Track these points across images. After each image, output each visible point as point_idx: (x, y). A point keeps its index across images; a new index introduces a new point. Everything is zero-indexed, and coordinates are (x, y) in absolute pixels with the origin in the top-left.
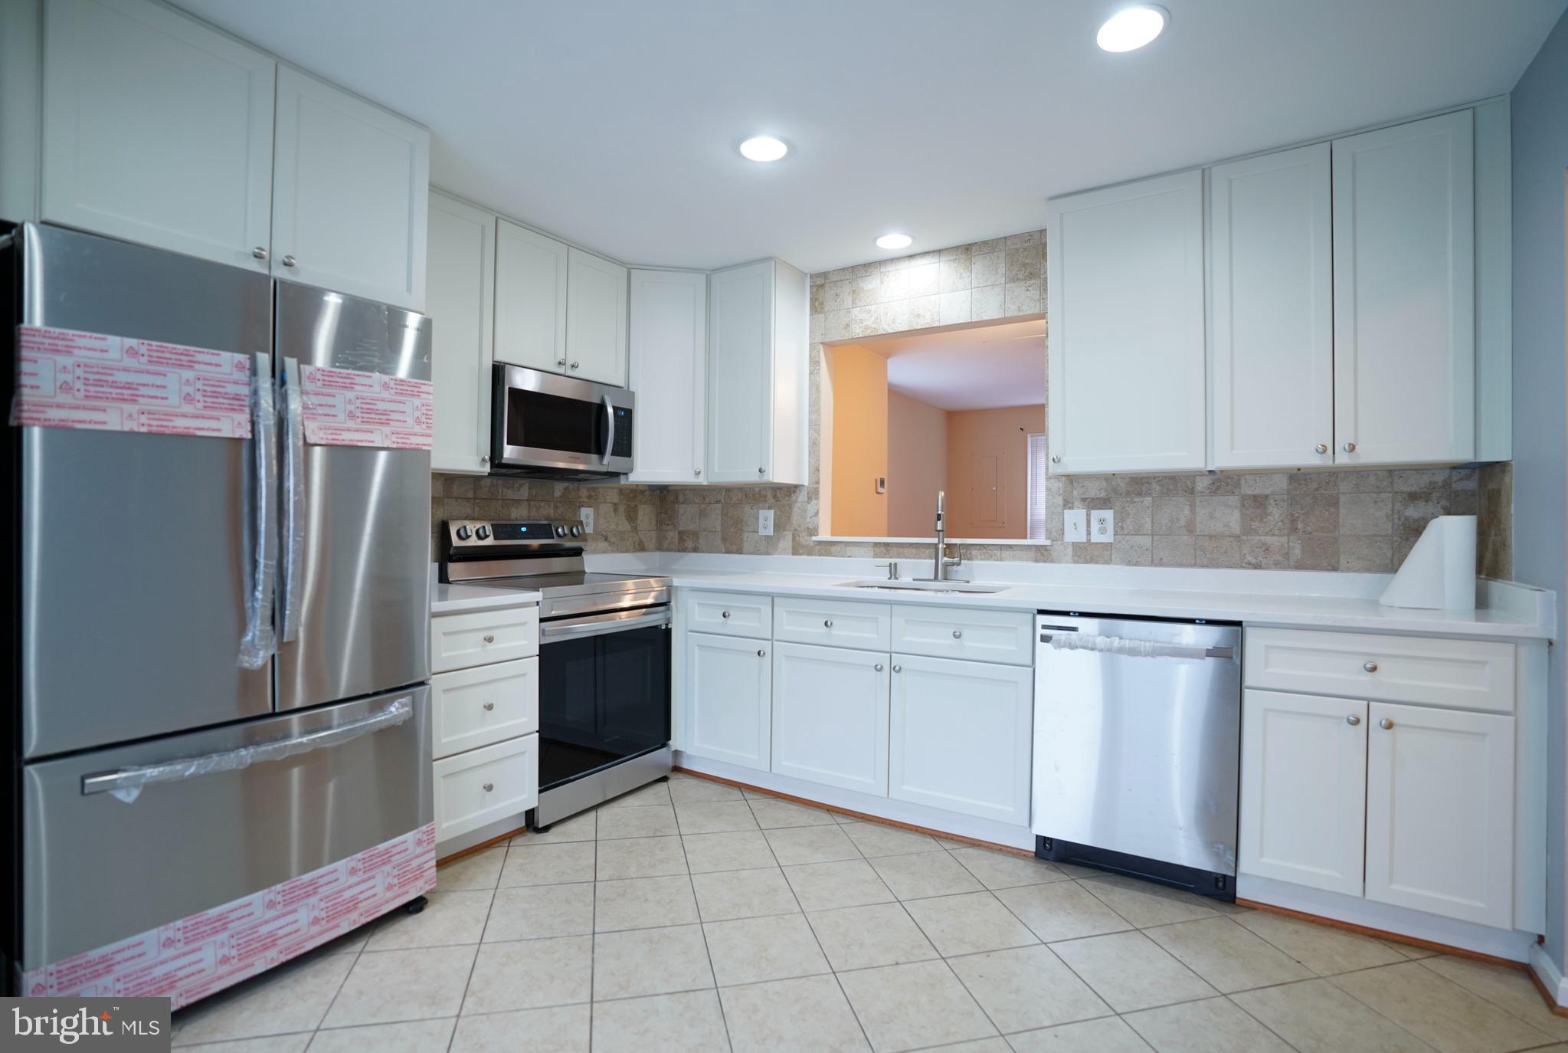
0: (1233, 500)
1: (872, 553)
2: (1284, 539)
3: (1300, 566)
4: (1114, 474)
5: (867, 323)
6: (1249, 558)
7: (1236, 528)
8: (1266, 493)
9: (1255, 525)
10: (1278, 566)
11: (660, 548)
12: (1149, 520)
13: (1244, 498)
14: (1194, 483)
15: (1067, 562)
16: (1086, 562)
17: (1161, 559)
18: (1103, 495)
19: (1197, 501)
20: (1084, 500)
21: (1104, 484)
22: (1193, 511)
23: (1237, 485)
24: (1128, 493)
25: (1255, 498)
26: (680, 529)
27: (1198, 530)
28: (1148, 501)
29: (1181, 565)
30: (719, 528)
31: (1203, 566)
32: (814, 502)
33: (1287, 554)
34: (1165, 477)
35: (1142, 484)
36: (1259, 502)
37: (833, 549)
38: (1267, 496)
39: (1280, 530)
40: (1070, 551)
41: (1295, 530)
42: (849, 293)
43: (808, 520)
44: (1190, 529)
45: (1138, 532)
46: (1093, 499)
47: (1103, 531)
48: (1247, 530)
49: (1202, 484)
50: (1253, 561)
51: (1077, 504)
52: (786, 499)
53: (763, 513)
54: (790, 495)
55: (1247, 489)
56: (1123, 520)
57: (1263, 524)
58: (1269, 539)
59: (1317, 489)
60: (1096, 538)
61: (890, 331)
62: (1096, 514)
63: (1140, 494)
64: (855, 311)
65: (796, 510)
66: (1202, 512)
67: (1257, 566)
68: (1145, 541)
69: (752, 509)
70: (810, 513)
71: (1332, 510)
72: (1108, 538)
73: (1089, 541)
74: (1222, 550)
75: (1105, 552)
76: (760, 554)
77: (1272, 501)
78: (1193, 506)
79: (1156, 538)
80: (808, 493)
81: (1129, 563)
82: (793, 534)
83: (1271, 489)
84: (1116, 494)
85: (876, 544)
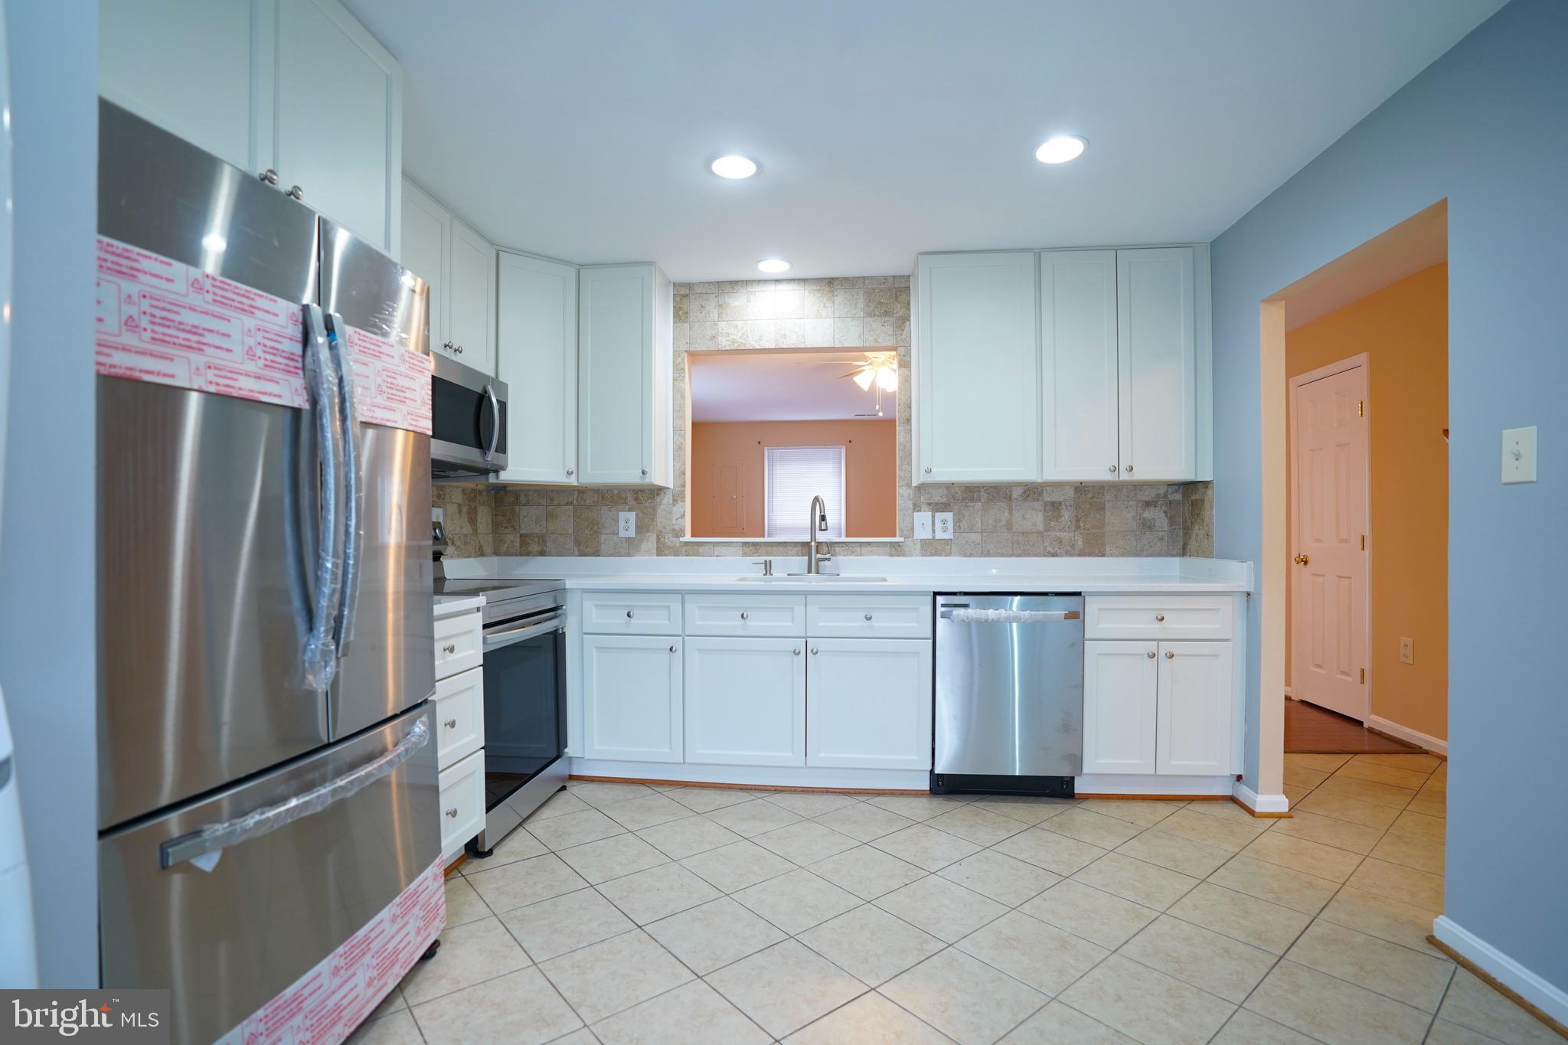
0: (1038, 505)
1: (741, 552)
2: (1072, 534)
3: (1081, 554)
4: (953, 484)
5: (734, 337)
6: (1050, 549)
7: (1040, 527)
8: (1061, 500)
9: (1053, 524)
10: (1068, 554)
11: (496, 553)
12: (979, 521)
13: (1046, 504)
14: (1011, 492)
15: (917, 556)
16: (932, 555)
17: (989, 551)
18: (944, 500)
19: (1014, 506)
20: (929, 504)
21: (946, 492)
22: (1011, 513)
23: (1041, 494)
24: (964, 499)
25: (1053, 503)
26: (523, 532)
27: (1014, 528)
28: (978, 505)
29: (1002, 555)
30: (571, 531)
31: (1019, 556)
32: (680, 504)
33: (1074, 545)
34: (991, 487)
35: (974, 492)
36: (1055, 507)
37: (701, 549)
38: (1060, 503)
39: (1069, 527)
40: (918, 546)
41: (1078, 527)
42: (716, 306)
43: (674, 522)
44: (1009, 527)
45: (971, 530)
46: (937, 504)
47: (945, 530)
48: (1048, 528)
49: (1016, 493)
50: (1052, 551)
51: (924, 507)
52: (649, 501)
53: (622, 515)
54: (654, 497)
55: (1047, 497)
56: (959, 521)
57: (1058, 524)
58: (1062, 535)
59: (1092, 498)
60: (939, 535)
61: (758, 347)
62: (939, 516)
63: (972, 500)
64: (722, 325)
65: (660, 512)
66: (1017, 515)
67: (1054, 555)
68: (976, 537)
69: (610, 511)
70: (676, 515)
71: (1101, 513)
72: (949, 535)
73: (934, 537)
74: (1031, 543)
75: (947, 547)
76: (621, 556)
77: (1064, 506)
78: (1010, 509)
79: (984, 534)
80: (673, 496)
81: (965, 555)
82: (657, 536)
83: (1063, 497)
84: (954, 500)
85: (745, 544)
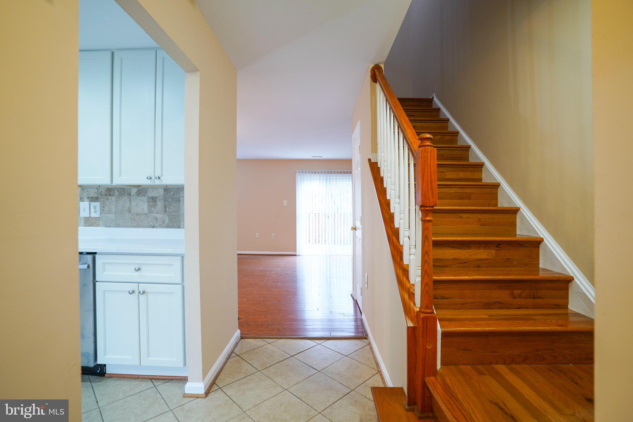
0: (145, 199)
2: (163, 215)
3: (168, 227)
4: (99, 186)
6: (151, 223)
7: (146, 211)
8: (157, 196)
9: (153, 209)
10: (161, 226)
12: (114, 207)
13: (149, 198)
14: (130, 191)
15: (82, 226)
16: (89, 226)
17: (119, 224)
18: (96, 196)
19: (132, 199)
20: (88, 198)
21: (96, 191)
22: (130, 203)
23: (146, 192)
24: (106, 195)
25: (153, 198)
27: (132, 211)
28: (114, 198)
29: (126, 227)
31: (134, 227)
33: (164, 221)
34: (120, 188)
35: (111, 191)
36: (154, 199)
38: (156, 197)
39: (161, 211)
40: (83, 221)
41: (166, 211)
44: (129, 211)
45: (110, 212)
46: (92, 197)
47: (95, 212)
48: (150, 212)
49: (134, 191)
50: (152, 225)
51: (85, 199)
55: (150, 195)
56: (104, 207)
57: (155, 209)
58: (157, 215)
59: (173, 195)
60: (93, 215)
62: (93, 204)
63: (110, 195)
66: (134, 203)
67: (154, 227)
68: (112, 216)
71: (178, 203)
72: (97, 215)
73: (90, 216)
74: (141, 220)
75: (97, 221)
77: (158, 199)
78: (130, 200)
79: (117, 215)
81: (106, 226)
83: (158, 194)
84: (101, 195)
